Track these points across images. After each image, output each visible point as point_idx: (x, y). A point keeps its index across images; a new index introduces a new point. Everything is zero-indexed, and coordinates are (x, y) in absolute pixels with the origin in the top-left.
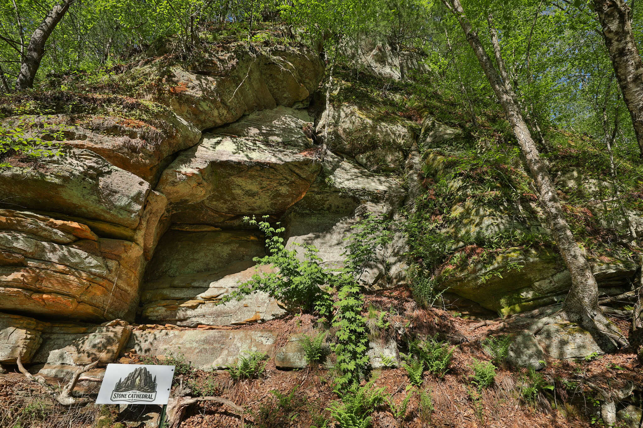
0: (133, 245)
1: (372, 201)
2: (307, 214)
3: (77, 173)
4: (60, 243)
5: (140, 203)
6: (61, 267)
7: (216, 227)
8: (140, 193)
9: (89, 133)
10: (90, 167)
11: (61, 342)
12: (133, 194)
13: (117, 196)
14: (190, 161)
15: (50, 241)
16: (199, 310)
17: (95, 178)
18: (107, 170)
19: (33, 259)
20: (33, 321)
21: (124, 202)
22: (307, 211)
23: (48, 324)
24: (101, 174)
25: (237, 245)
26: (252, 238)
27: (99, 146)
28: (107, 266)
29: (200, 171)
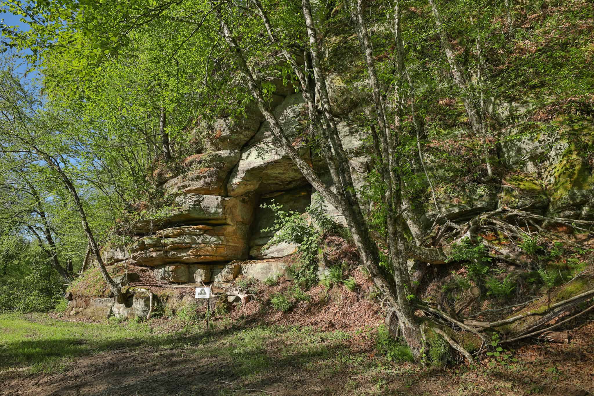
0: (227, 227)
1: (356, 156)
2: (323, 173)
3: (191, 206)
4: (200, 235)
5: (220, 208)
6: (203, 245)
7: (281, 191)
8: (218, 204)
9: (190, 183)
10: (195, 201)
11: (217, 273)
12: (216, 205)
13: (210, 209)
14: (236, 175)
15: (196, 235)
16: (270, 250)
17: (199, 205)
18: (201, 199)
19: (193, 244)
20: (205, 266)
21: (213, 210)
22: (323, 171)
23: (212, 266)
24: (200, 202)
25: (293, 202)
26: (303, 194)
27: (196, 187)
28: (220, 239)
29: (243, 179)
